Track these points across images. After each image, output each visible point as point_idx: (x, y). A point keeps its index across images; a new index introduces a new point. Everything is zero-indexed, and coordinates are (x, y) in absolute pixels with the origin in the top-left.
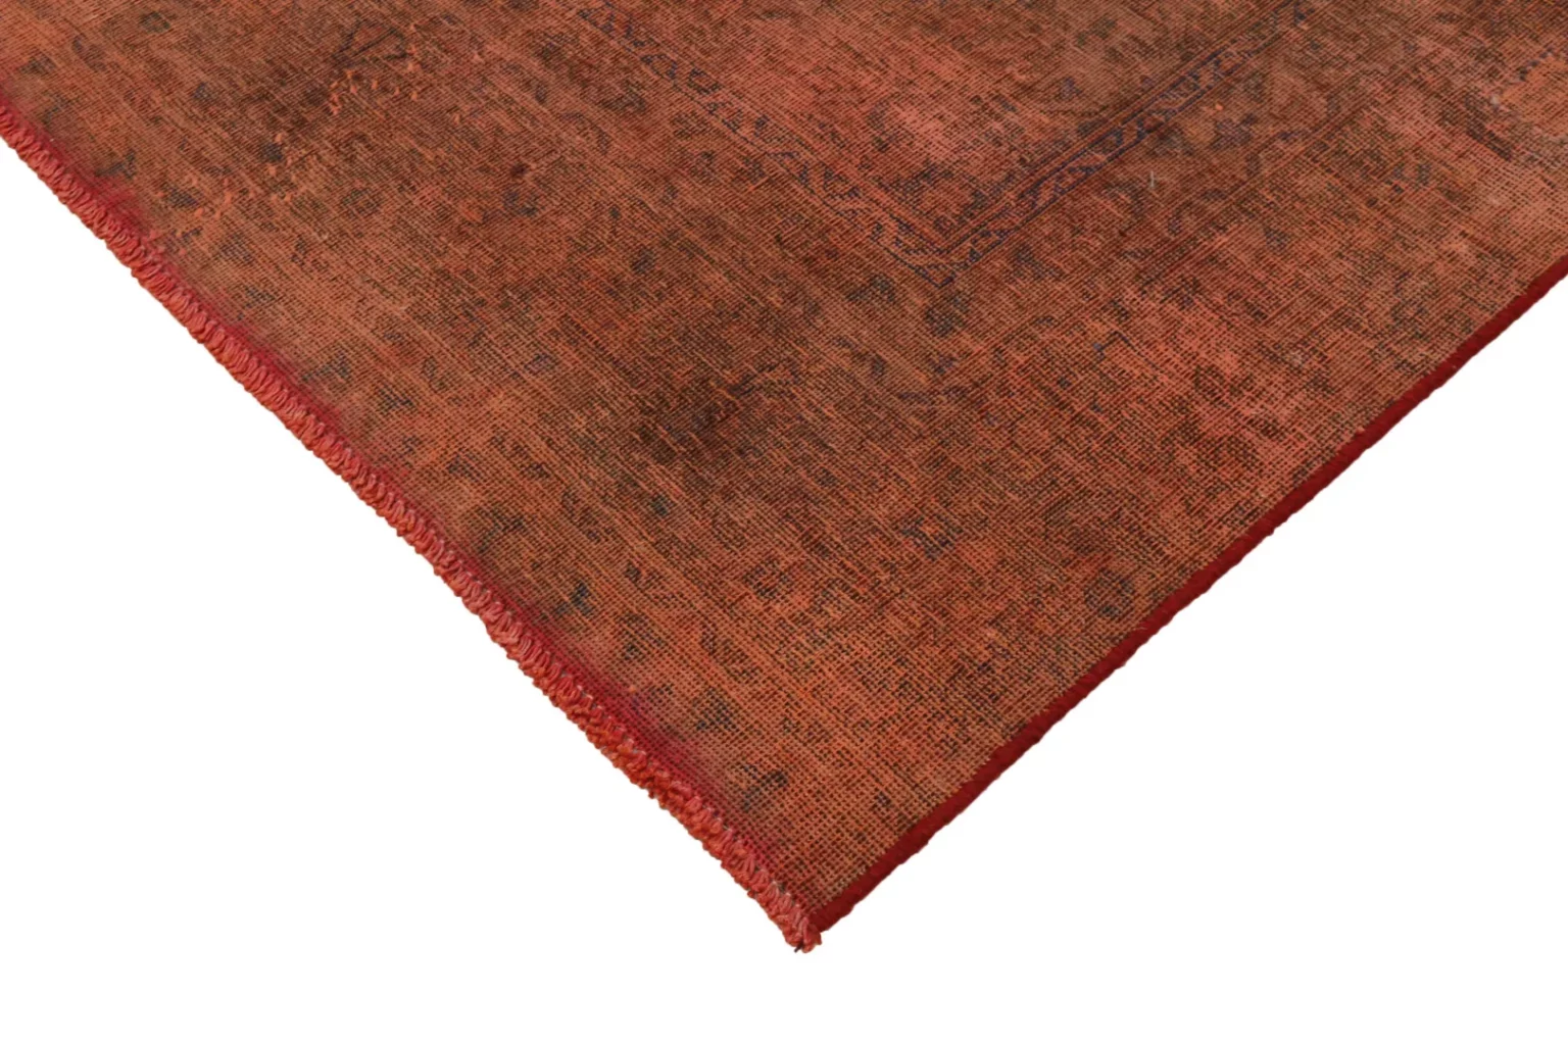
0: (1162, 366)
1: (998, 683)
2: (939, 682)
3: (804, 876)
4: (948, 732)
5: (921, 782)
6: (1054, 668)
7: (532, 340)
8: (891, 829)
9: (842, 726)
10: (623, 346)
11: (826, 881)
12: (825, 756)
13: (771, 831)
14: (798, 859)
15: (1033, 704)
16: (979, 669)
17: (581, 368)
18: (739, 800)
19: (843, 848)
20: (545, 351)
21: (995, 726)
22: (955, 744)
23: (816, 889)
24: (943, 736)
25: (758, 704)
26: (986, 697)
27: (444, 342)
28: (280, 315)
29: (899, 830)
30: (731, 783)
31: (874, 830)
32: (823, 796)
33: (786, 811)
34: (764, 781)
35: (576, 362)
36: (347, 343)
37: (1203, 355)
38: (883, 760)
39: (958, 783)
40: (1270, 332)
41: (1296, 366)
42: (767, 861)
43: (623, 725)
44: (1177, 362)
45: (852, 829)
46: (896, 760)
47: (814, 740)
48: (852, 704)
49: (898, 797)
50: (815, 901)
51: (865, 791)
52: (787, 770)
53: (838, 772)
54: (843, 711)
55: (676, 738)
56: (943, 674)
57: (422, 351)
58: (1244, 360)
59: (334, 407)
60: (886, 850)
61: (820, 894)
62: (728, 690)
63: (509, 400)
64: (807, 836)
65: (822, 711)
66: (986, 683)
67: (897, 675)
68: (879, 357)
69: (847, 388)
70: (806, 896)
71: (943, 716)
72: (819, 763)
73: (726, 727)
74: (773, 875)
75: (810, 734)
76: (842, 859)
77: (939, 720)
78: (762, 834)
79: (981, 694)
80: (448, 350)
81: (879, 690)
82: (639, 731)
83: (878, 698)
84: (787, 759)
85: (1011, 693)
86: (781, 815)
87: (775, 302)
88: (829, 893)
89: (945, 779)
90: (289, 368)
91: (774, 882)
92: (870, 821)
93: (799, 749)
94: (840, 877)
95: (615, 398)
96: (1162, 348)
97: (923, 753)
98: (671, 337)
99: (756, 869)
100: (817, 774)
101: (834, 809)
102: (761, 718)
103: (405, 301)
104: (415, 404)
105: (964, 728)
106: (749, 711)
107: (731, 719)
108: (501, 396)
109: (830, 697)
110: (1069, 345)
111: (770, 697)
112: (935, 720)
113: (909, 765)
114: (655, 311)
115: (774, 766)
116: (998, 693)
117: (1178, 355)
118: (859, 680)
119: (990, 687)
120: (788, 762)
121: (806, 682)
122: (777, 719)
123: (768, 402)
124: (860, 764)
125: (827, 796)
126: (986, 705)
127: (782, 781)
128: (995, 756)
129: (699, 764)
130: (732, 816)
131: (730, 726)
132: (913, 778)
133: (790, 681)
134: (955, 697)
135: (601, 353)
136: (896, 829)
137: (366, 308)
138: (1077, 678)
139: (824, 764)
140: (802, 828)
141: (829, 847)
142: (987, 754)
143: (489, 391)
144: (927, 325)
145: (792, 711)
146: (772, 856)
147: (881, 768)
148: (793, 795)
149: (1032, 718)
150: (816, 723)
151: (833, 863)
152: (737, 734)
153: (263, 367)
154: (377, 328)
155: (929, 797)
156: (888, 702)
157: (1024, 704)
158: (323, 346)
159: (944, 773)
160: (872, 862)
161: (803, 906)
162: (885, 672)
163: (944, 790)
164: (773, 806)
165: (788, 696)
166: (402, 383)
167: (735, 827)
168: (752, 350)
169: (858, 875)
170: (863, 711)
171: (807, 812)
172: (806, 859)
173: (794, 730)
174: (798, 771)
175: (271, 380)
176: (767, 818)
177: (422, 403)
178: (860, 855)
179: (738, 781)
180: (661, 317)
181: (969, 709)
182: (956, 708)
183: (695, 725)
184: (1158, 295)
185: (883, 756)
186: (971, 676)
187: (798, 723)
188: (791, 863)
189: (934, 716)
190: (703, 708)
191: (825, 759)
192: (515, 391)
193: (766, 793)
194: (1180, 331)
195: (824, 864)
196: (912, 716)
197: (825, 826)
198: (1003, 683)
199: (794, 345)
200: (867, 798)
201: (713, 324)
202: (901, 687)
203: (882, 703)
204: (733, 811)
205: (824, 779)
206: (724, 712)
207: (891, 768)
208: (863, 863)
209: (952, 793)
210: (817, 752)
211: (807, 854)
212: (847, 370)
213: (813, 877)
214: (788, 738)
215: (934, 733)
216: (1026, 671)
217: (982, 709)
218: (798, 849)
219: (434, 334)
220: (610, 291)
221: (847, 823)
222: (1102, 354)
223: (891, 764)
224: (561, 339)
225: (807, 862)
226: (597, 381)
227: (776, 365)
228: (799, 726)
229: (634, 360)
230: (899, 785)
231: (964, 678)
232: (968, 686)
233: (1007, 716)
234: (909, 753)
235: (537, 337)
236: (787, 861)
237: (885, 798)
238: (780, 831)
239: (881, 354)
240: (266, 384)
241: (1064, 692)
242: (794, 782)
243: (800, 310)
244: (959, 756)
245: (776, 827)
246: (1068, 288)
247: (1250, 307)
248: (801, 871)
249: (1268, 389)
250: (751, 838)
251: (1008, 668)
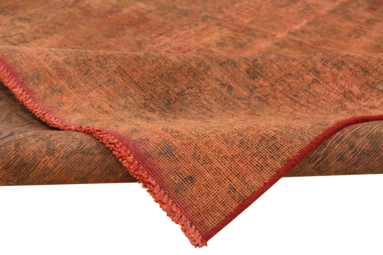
0: (332, 90)
1: (278, 143)
2: (255, 142)
3: (200, 219)
4: (259, 162)
5: (248, 182)
6: (301, 138)
7: (107, 74)
8: (236, 201)
9: (217, 158)
10: (139, 78)
11: (209, 221)
12: (210, 170)
13: (187, 201)
14: (198, 212)
15: (293, 151)
16: (271, 138)
17: (123, 85)
18: (174, 188)
19: (216, 208)
20: (111, 78)
21: (278, 160)
22: (262, 166)
23: (205, 225)
24: (257, 163)
25: (184, 147)
26: (274, 148)
27: (75, 72)
28: (17, 57)
29: (239, 201)
30: (172, 180)
31: (229, 201)
32: (208, 187)
33: (193, 192)
34: (185, 180)
35: (122, 83)
36: (40, 69)
37: (346, 86)
38: (233, 173)
39: (263, 183)
40: (370, 78)
41: (380, 90)
42: (185, 213)
43: (129, 150)
44: (337, 89)
45: (220, 201)
46: (238, 173)
47: (206, 163)
48: (221, 149)
49: (239, 188)
50: (205, 230)
51: (225, 185)
52: (194, 175)
53: (215, 177)
54: (217, 152)
55: (150, 158)
56: (257, 140)
57: (67, 75)
58: (361, 88)
59: (33, 90)
60: (233, 209)
61: (206, 227)
62: (172, 141)
63: (97, 93)
64: (202, 203)
65: (209, 151)
66: (274, 143)
67: (239, 139)
68: (230, 85)
69: (219, 95)
70: (201, 228)
71: (257, 155)
72: (207, 173)
73: (170, 155)
74: (187, 219)
75: (204, 161)
76: (215, 213)
77: (255, 157)
78: (183, 202)
79: (272, 147)
80: (76, 75)
81: (232, 144)
82: (135, 153)
83: (231, 147)
84: (194, 171)
85: (284, 147)
86: (191, 194)
87: (193, 66)
88: (210, 227)
89: (258, 181)
90: (18, 75)
91: (188, 222)
92: (227, 197)
93: (200, 167)
94: (215, 220)
95: (135, 95)
96: (331, 84)
97: (249, 170)
98: (156, 76)
99: (181, 217)
100: (206, 178)
101: (213, 192)
102: (185, 153)
103: (62, 57)
104: (63, 92)
105: (265, 160)
106: (180, 149)
107: (173, 152)
108: (94, 92)
109: (212, 146)
110: (298, 84)
111: (188, 145)
112: (254, 157)
113: (243, 175)
114: (151, 67)
115: (189, 174)
116: (279, 147)
117: (337, 87)
118: (224, 140)
119: (275, 144)
120: (195, 172)
121: (203, 140)
122: (191, 154)
123: (190, 98)
124: (224, 174)
125: (210, 187)
126: (274, 151)
127: (192, 180)
128: (278, 172)
129: (159, 170)
130: (172, 195)
131: (172, 155)
132: (245, 180)
133: (196, 139)
134: (262, 148)
135: (131, 80)
136: (237, 201)
137: (48, 58)
138: (310, 141)
139: (209, 173)
140: (200, 200)
141: (211, 208)
142: (274, 171)
143: (90, 90)
144: (248, 75)
145: (197, 151)
146: (187, 211)
147: (232, 176)
148: (196, 186)
149: (292, 157)
150: (206, 156)
151: (212, 214)
152: (175, 159)
153: (9, 73)
154: (52, 65)
155: (251, 188)
156: (235, 149)
157: (289, 151)
158: (32, 69)
159: (257, 178)
160: (228, 214)
161: (200, 232)
162: (234, 138)
163: (257, 186)
164: (188, 191)
165: (196, 145)
166: (59, 85)
167: (173, 199)
168: (185, 82)
169: (222, 220)
170: (225, 152)
171: (202, 193)
172: (201, 212)
173: (198, 159)
174: (199, 176)
175: (11, 78)
176: (186, 196)
177: (65, 92)
178: (223, 211)
179: (174, 180)
180: (153, 69)
181: (267, 152)
182: (262, 152)
183: (158, 153)
184: (330, 66)
185: (233, 171)
186: (268, 140)
187: (200, 156)
188: (195, 214)
189: (253, 155)
190: (162, 147)
191: (210, 171)
192: (99, 91)
193: (185, 185)
194: (338, 78)
195: (208, 215)
196: (245, 155)
197: (209, 199)
198: (281, 143)
199: (200, 80)
200: (226, 188)
201: (171, 72)
202: (240, 144)
203: (233, 149)
204: (172, 193)
205: (209, 180)
206: (170, 149)
207: (236, 176)
208: (224, 215)
209: (260, 187)
210: (207, 168)
211: (202, 210)
212: (218, 89)
213: (204, 220)
214: (195, 162)
215: (253, 162)
216: (290, 139)
217: (273, 153)
218: (198, 208)
219: (72, 69)
220: (136, 59)
221: (218, 198)
222: (310, 86)
223: (236, 174)
224: (117, 74)
225: (201, 214)
226: (129, 89)
227: (194, 87)
228: (200, 157)
229: (143, 83)
230: (239, 183)
231: (265, 141)
232: (267, 144)
233: (282, 155)
234: (243, 170)
235: (109, 73)
236: (193, 213)
237: (233, 188)
238: (191, 201)
239: (231, 84)
240: (9, 79)
241: (305, 146)
242: (197, 181)
243: (202, 69)
244: (263, 171)
245: (189, 199)
246: (297, 64)
247: (363, 69)
248: (199, 217)
249: (371, 97)
250: (179, 204)
251: (282, 138)
